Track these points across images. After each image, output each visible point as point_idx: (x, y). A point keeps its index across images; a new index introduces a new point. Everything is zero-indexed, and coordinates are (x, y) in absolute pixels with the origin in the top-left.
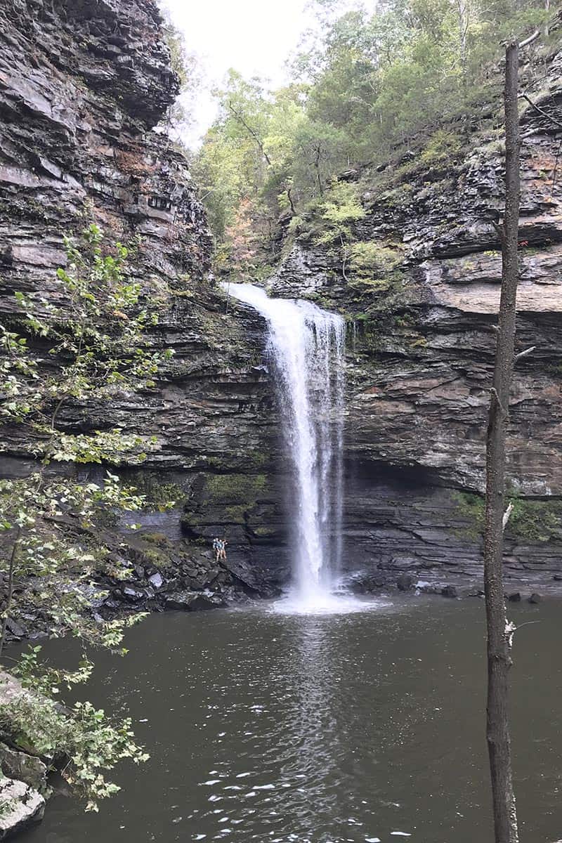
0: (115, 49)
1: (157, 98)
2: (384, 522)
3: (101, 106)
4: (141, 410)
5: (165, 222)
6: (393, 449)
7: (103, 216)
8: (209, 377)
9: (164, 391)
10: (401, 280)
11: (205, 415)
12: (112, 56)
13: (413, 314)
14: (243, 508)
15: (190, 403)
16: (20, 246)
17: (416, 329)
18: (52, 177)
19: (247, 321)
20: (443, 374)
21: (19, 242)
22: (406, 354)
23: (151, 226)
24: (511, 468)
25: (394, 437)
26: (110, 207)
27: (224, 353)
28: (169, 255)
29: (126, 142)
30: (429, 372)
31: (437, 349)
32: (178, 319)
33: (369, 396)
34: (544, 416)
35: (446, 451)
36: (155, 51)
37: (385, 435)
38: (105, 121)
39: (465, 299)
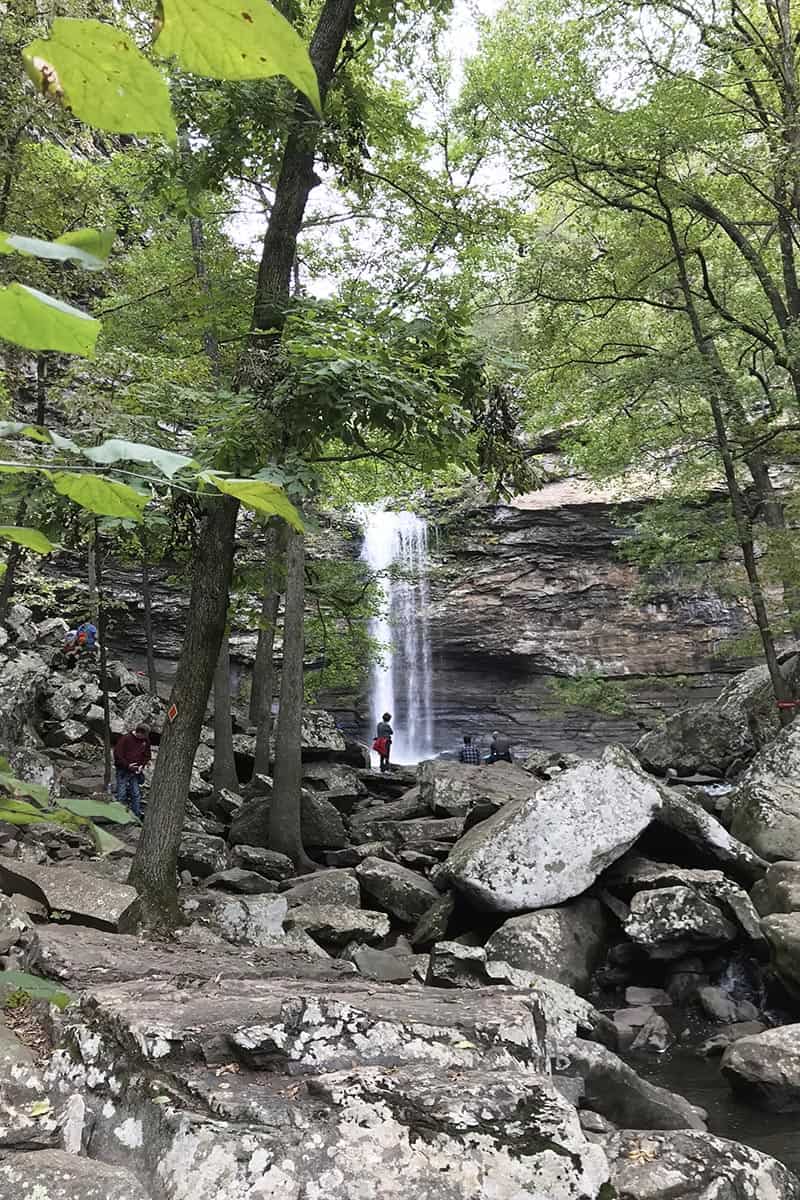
2: (484, 707)
6: (489, 640)
13: (484, 516)
17: (491, 529)
19: (348, 533)
20: (520, 567)
22: (485, 551)
24: (592, 651)
25: (489, 628)
27: (324, 561)
30: (508, 567)
31: (509, 545)
33: (462, 592)
34: (613, 599)
35: (535, 639)
37: (480, 627)
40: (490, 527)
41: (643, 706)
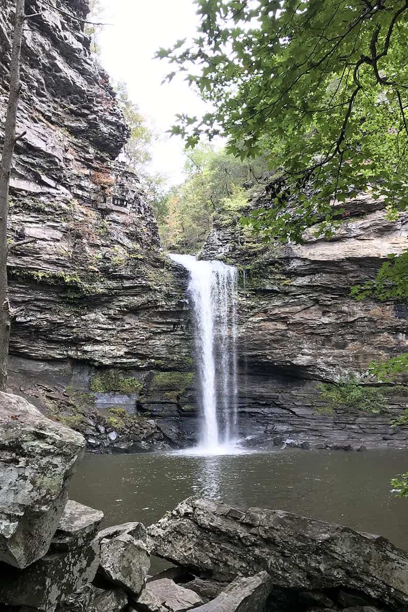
0: (86, 111)
1: (116, 139)
2: (271, 403)
3: (80, 145)
4: (111, 329)
5: (124, 213)
6: (276, 354)
7: (84, 210)
8: (152, 308)
9: (125, 317)
10: (273, 243)
11: (151, 332)
12: (85, 115)
13: (281, 264)
14: (176, 393)
15: (141, 325)
16: (30, 227)
17: (285, 274)
18: (49, 186)
19: (177, 272)
20: (304, 303)
21: (29, 225)
22: (278, 290)
23: (114, 216)
24: (354, 365)
25: (276, 346)
26: (89, 205)
27: (160, 292)
28: (127, 234)
29: (98, 167)
30: (294, 302)
31: (298, 286)
32: (131, 271)
33: (258, 319)
34: (373, 328)
35: (310, 355)
36: (112, 112)
37: (269, 345)
38: (83, 154)
39: (312, 252)
40: (284, 273)
41: (395, 407)
